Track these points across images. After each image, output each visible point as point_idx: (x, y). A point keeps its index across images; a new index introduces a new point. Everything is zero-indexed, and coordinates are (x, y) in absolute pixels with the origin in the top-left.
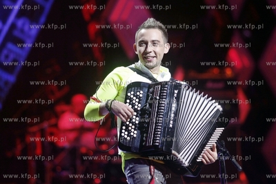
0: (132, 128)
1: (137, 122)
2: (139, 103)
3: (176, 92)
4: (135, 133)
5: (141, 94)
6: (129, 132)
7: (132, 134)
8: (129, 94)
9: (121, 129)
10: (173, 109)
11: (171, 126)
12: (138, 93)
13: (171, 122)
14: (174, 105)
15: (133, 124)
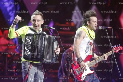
0: (28, 51)
1: (30, 49)
2: (30, 42)
3: (44, 37)
4: (29, 53)
5: (31, 38)
6: (27, 53)
7: (28, 53)
8: (26, 38)
9: (24, 52)
10: (43, 43)
11: (43, 50)
12: (30, 38)
13: (43, 49)
14: (43, 42)
15: (29, 49)
